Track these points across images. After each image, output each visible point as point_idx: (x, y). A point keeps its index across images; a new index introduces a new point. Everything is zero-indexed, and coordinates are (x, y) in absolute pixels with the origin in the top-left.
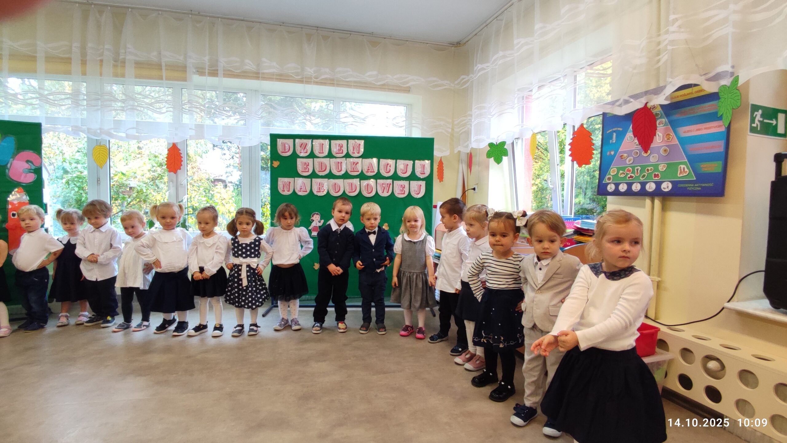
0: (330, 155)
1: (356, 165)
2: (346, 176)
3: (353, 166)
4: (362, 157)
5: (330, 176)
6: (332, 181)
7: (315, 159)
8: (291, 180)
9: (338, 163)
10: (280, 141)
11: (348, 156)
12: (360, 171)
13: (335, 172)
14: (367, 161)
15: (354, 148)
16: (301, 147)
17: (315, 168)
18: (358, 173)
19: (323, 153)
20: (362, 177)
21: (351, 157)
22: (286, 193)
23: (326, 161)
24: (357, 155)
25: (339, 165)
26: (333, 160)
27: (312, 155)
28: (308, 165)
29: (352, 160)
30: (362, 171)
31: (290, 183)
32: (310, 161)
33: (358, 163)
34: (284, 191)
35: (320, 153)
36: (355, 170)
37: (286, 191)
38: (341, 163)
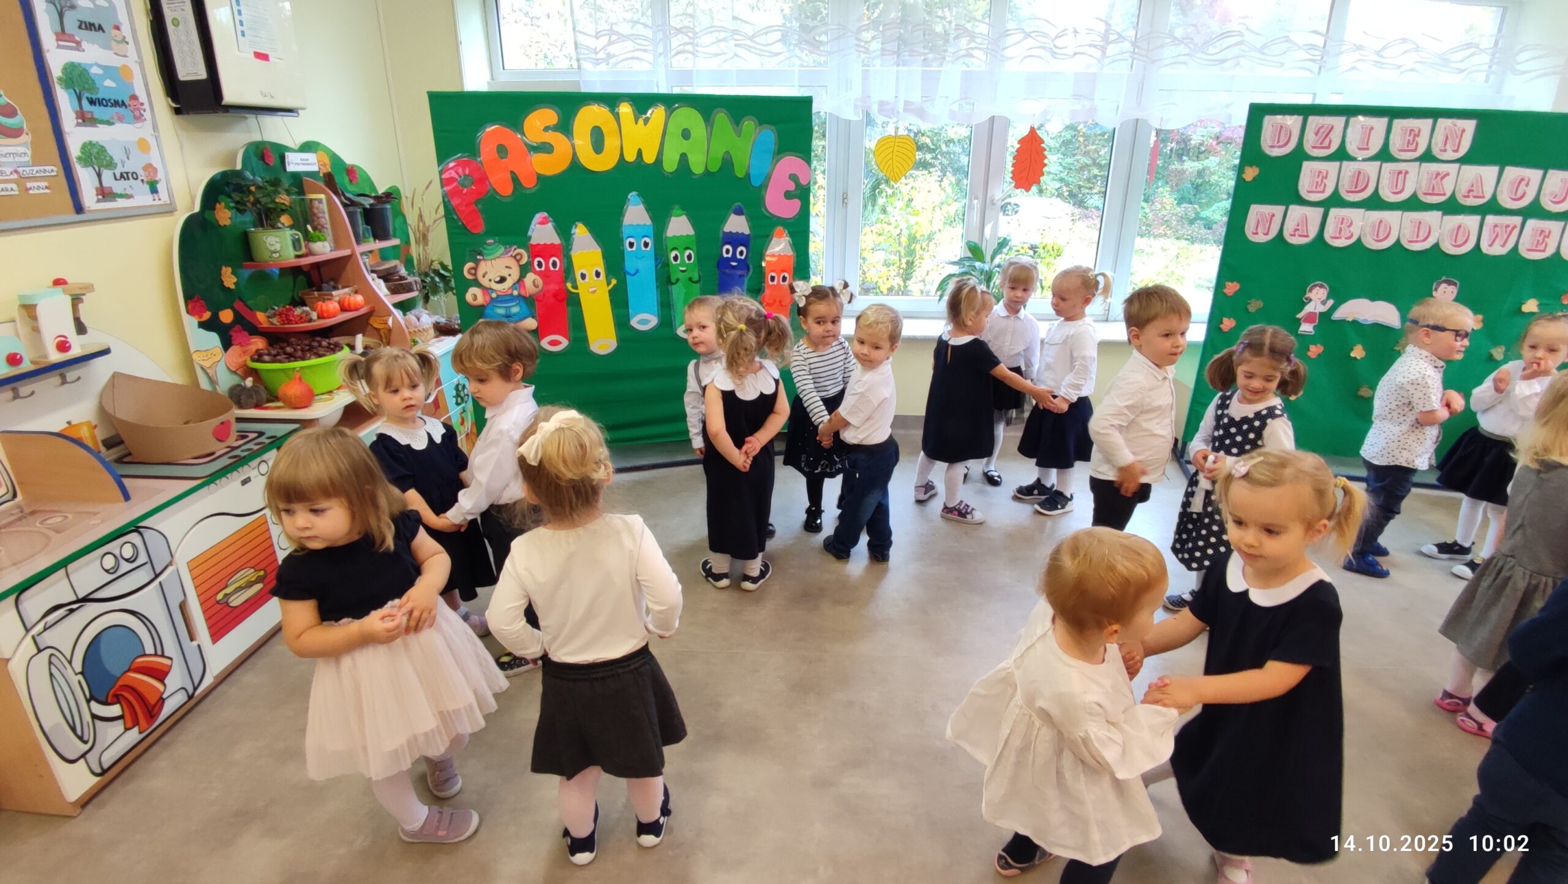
0: (1384, 155)
1: (1442, 178)
2: (1413, 204)
3: (1434, 182)
4: (1462, 161)
5: (1375, 203)
6: (1376, 215)
7: (1345, 163)
8: (1279, 210)
9: (1400, 173)
10: (1269, 122)
11: (1428, 157)
12: (1449, 194)
13: (1387, 195)
14: (1471, 172)
15: (1447, 138)
16: (1317, 134)
17: (1340, 184)
18: (1441, 199)
19: (1367, 149)
20: (1451, 207)
21: (1436, 160)
22: (1261, 238)
23: (1372, 168)
24: (1450, 155)
25: (1401, 177)
26: (1388, 167)
27: (1341, 155)
28: (1326, 177)
29: (1434, 167)
30: (1453, 194)
31: (1273, 215)
32: (1332, 167)
33: (1447, 174)
34: (1256, 234)
35: (1360, 149)
36: (1436, 191)
37: (1260, 234)
38: (1407, 172)
